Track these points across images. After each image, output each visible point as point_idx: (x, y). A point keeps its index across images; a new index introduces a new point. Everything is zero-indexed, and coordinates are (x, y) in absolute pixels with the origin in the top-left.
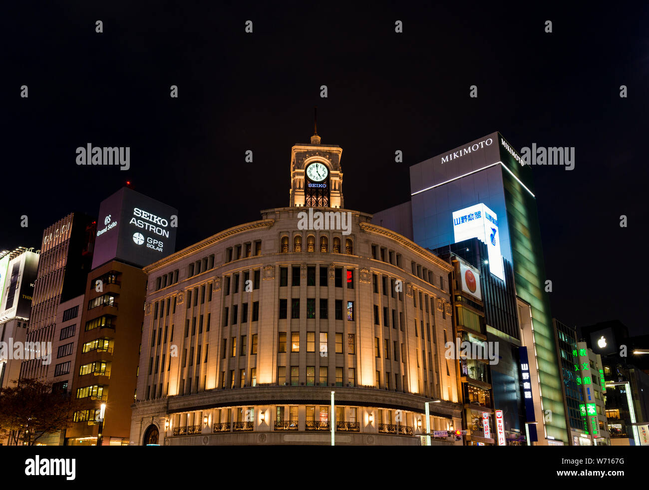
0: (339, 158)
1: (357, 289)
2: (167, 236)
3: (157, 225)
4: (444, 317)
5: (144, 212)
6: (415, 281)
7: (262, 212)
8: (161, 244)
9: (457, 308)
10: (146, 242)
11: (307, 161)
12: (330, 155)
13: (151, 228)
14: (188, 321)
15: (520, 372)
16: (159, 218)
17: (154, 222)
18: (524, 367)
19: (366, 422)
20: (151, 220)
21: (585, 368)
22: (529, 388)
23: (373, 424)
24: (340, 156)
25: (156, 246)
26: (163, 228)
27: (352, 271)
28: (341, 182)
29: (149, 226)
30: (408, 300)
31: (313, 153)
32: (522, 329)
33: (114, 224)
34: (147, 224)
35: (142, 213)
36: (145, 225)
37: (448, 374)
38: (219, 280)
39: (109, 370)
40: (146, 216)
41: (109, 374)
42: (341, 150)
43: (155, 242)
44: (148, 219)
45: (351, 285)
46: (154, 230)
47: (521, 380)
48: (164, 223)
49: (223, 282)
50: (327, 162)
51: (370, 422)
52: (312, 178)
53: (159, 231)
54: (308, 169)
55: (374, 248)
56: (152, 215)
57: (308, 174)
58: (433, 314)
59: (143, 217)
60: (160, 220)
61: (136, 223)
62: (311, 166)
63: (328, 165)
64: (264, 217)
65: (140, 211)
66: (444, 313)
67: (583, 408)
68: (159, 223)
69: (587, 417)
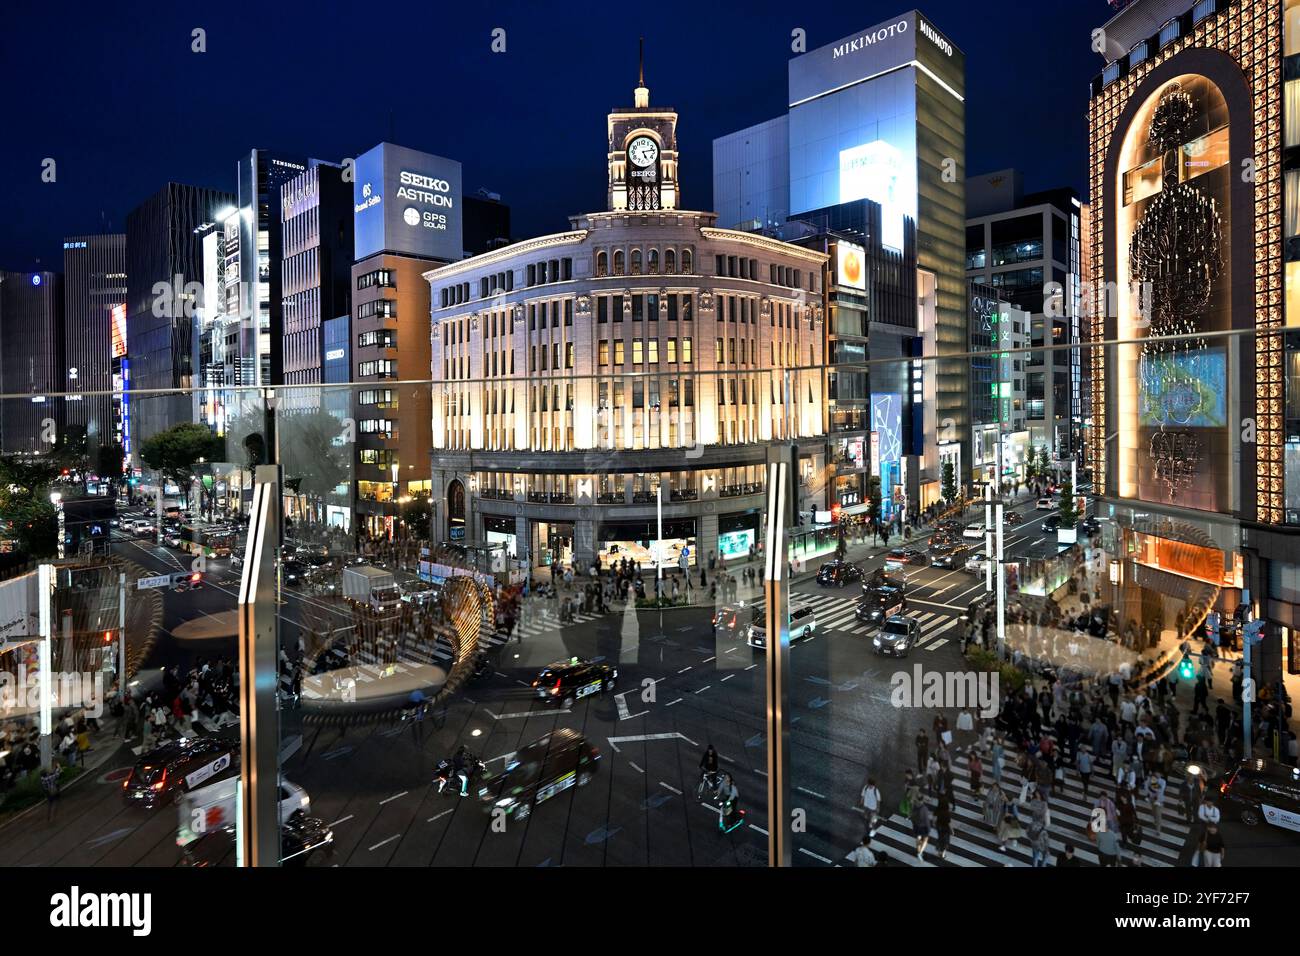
0: (672, 128)
1: (696, 320)
2: (450, 205)
3: (434, 192)
4: (812, 329)
5: (414, 176)
6: (775, 292)
7: (571, 218)
8: (442, 218)
9: (830, 310)
10: (422, 220)
11: (629, 137)
12: (661, 125)
13: (426, 199)
14: (487, 356)
15: (911, 369)
16: (437, 181)
17: (431, 187)
18: (917, 363)
19: (705, 488)
20: (425, 186)
21: (1005, 338)
22: (920, 389)
23: (713, 489)
24: (674, 124)
25: (436, 222)
26: (443, 194)
27: (688, 298)
28: (676, 164)
29: (423, 196)
30: (763, 322)
31: (636, 124)
32: (923, 304)
33: (376, 200)
34: (421, 193)
35: (412, 178)
36: (418, 195)
37: (811, 401)
38: (521, 309)
39: (396, 399)
40: (418, 180)
41: (396, 405)
42: (675, 115)
43: (435, 217)
44: (421, 185)
45: (689, 317)
46: (431, 199)
47: (911, 380)
48: (444, 187)
49: (527, 311)
50: (657, 137)
51: (710, 488)
52: (635, 162)
53: (439, 200)
54: (631, 149)
55: (720, 258)
56: (425, 179)
57: (631, 156)
58: (797, 327)
59: (414, 183)
60: (437, 184)
61: (405, 194)
62: (635, 143)
63: (658, 141)
64: (574, 225)
65: (410, 175)
66: (812, 323)
67: (994, 388)
68: (436, 189)
69: (998, 399)
